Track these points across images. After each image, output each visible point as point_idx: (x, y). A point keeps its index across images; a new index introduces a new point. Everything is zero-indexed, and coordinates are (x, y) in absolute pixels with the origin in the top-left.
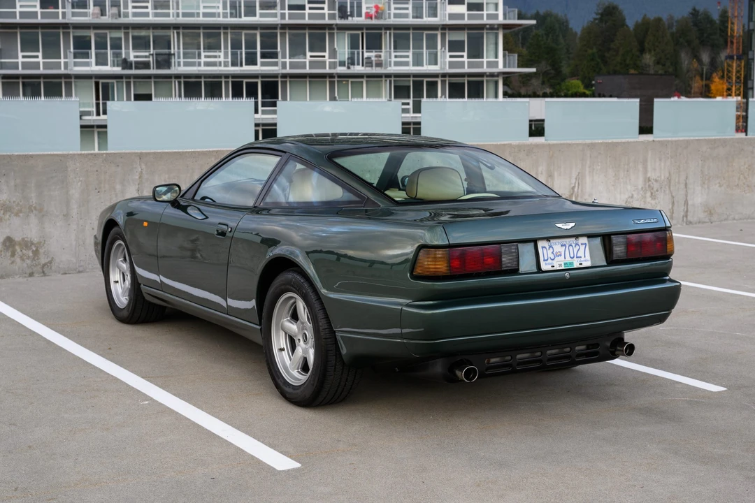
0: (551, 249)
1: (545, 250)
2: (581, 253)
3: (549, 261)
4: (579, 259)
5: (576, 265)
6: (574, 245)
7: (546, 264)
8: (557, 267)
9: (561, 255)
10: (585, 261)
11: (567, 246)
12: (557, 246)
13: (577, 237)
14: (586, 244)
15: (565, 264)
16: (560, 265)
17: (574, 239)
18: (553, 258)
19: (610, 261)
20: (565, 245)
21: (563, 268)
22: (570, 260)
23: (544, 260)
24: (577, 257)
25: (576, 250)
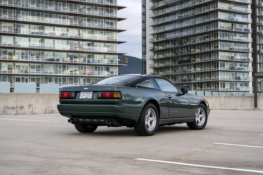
2: (90, 96)
3: (82, 96)
5: (88, 98)
8: (83, 98)
12: (85, 94)
13: (90, 91)
16: (84, 98)
19: (98, 98)
21: (85, 98)
22: (87, 97)
25: (89, 94)
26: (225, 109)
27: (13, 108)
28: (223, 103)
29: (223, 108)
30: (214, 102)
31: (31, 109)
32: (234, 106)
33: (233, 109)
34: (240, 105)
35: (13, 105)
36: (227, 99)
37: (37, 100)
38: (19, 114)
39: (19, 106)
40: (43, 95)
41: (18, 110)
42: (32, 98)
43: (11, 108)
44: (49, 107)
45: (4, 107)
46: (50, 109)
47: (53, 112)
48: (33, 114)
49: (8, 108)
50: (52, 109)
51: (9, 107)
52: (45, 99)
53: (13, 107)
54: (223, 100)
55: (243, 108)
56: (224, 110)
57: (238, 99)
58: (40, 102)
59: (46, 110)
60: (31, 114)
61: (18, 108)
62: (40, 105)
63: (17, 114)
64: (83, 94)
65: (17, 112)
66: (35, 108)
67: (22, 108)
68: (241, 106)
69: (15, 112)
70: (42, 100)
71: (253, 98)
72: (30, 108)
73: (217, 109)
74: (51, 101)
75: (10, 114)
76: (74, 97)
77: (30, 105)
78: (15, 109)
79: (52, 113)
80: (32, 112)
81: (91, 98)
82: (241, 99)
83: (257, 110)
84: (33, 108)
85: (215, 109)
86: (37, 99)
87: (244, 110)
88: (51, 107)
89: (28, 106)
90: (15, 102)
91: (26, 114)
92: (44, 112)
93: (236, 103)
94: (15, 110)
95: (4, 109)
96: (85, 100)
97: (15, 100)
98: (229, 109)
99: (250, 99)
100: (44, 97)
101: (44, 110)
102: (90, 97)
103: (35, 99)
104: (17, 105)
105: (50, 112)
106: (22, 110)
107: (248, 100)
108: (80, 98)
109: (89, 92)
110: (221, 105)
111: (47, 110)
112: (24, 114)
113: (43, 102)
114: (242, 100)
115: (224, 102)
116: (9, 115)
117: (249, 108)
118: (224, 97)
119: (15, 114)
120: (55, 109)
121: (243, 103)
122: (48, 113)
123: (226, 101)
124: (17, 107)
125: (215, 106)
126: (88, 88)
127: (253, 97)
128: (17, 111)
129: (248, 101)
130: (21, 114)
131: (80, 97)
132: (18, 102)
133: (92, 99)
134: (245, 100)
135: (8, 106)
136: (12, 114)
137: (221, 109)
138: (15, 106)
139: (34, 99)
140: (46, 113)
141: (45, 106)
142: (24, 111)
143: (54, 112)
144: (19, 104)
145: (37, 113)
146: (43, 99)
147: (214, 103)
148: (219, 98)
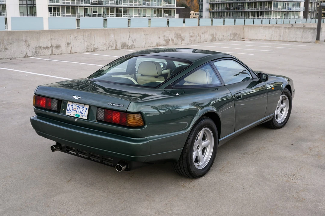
0: (72, 106)
1: (69, 105)
3: (70, 111)
4: (82, 114)
5: (80, 117)
6: (82, 107)
7: (68, 112)
9: (75, 110)
10: (85, 116)
11: (79, 107)
14: (87, 109)
15: (76, 115)
16: (74, 115)
17: (83, 105)
18: (71, 110)
20: (78, 107)
21: (75, 116)
22: (79, 114)
23: (68, 110)
24: (82, 113)
26: (284, 41)
27: (47, 48)
28: (282, 33)
29: (282, 39)
30: (273, 32)
31: (69, 48)
32: (294, 37)
33: (293, 41)
34: (300, 37)
35: (47, 44)
36: (287, 30)
37: (76, 38)
38: (55, 54)
39: (54, 45)
40: (84, 31)
41: (54, 49)
42: (70, 35)
43: (45, 48)
44: (92, 45)
45: (36, 47)
46: (92, 47)
47: (96, 49)
48: (73, 53)
49: (41, 48)
50: (95, 47)
51: (43, 47)
52: (86, 36)
53: (47, 46)
54: (282, 31)
55: (303, 40)
56: (282, 41)
57: (299, 30)
58: (80, 39)
59: (87, 49)
60: (70, 53)
61: (53, 48)
62: (81, 42)
63: (53, 55)
64: (71, 107)
66: (74, 47)
67: (58, 47)
68: (302, 38)
69: (50, 53)
70: (83, 37)
71: (316, 30)
72: (68, 46)
73: (275, 40)
74: (94, 38)
76: (56, 109)
77: (68, 44)
78: (50, 48)
79: (95, 51)
80: (71, 51)
81: (86, 118)
82: (302, 30)
83: (319, 43)
84: (71, 47)
85: (273, 40)
86: (76, 36)
87: (305, 42)
88: (94, 44)
89: (65, 45)
90: (50, 41)
91: (64, 54)
92: (86, 51)
93: (297, 34)
94: (50, 50)
95: (36, 49)
96: (76, 120)
97: (50, 38)
98: (288, 40)
99: (312, 31)
100: (85, 34)
101: (86, 48)
102: (84, 115)
103: (74, 36)
104: (52, 44)
105: (93, 50)
106: (58, 49)
107: (309, 31)
108: (67, 113)
109: (82, 106)
110: (280, 36)
111: (89, 47)
112: (61, 54)
113: (84, 39)
114: (303, 32)
115: (284, 33)
117: (310, 41)
118: (284, 28)
119: (51, 55)
120: (98, 47)
121: (304, 35)
122: (90, 51)
123: (286, 32)
124: (52, 46)
125: (274, 37)
126: (79, 97)
127: (315, 28)
128: (52, 51)
129: (310, 33)
130: (58, 54)
131: (67, 111)
132: (53, 41)
133: (88, 119)
134: (307, 32)
135: (40, 45)
137: (280, 41)
138: (50, 45)
139: (72, 37)
140: (87, 51)
141: (86, 44)
142: (61, 50)
143: (98, 50)
144: (55, 43)
145: (76, 51)
146: (84, 35)
147: (273, 34)
148: (279, 28)
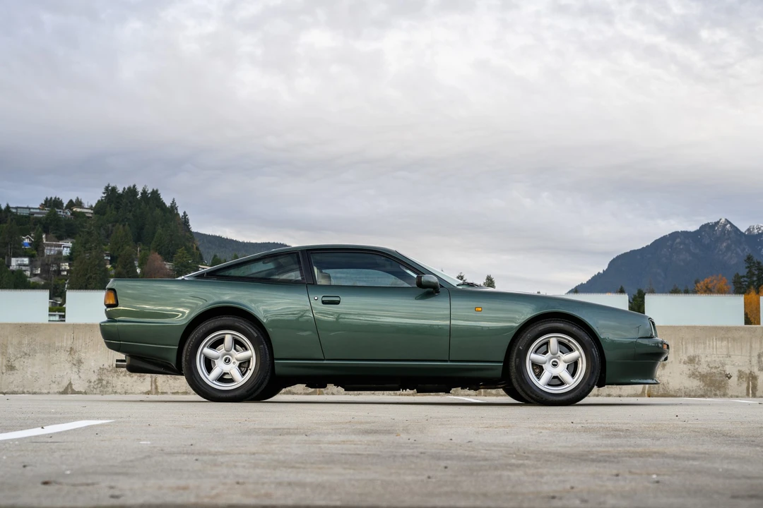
65: (154, 387)
75: (124, 391)
116: (120, 394)
136: (131, 393)
